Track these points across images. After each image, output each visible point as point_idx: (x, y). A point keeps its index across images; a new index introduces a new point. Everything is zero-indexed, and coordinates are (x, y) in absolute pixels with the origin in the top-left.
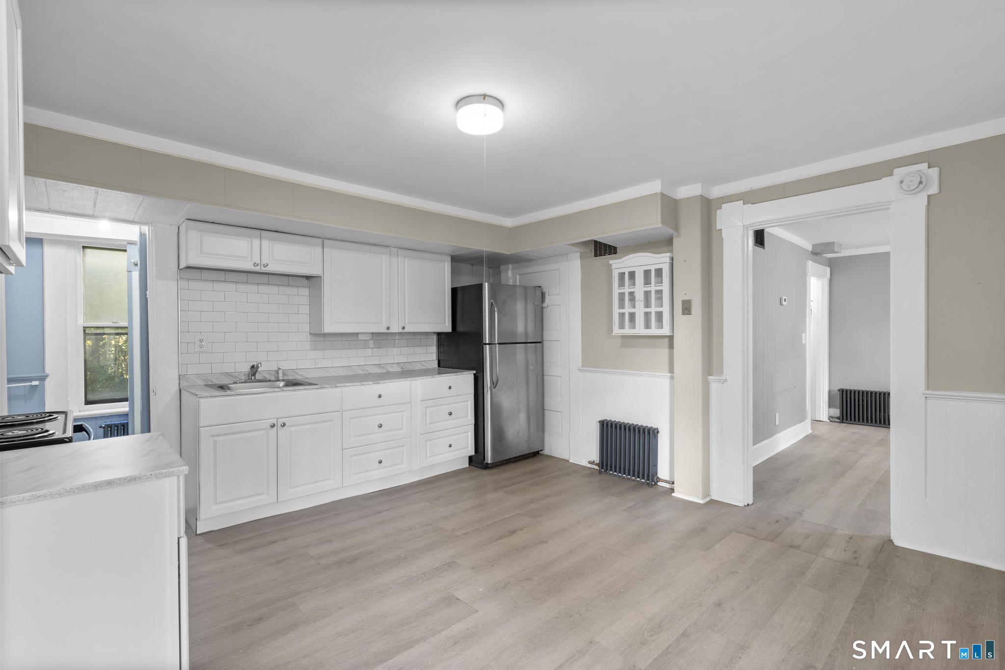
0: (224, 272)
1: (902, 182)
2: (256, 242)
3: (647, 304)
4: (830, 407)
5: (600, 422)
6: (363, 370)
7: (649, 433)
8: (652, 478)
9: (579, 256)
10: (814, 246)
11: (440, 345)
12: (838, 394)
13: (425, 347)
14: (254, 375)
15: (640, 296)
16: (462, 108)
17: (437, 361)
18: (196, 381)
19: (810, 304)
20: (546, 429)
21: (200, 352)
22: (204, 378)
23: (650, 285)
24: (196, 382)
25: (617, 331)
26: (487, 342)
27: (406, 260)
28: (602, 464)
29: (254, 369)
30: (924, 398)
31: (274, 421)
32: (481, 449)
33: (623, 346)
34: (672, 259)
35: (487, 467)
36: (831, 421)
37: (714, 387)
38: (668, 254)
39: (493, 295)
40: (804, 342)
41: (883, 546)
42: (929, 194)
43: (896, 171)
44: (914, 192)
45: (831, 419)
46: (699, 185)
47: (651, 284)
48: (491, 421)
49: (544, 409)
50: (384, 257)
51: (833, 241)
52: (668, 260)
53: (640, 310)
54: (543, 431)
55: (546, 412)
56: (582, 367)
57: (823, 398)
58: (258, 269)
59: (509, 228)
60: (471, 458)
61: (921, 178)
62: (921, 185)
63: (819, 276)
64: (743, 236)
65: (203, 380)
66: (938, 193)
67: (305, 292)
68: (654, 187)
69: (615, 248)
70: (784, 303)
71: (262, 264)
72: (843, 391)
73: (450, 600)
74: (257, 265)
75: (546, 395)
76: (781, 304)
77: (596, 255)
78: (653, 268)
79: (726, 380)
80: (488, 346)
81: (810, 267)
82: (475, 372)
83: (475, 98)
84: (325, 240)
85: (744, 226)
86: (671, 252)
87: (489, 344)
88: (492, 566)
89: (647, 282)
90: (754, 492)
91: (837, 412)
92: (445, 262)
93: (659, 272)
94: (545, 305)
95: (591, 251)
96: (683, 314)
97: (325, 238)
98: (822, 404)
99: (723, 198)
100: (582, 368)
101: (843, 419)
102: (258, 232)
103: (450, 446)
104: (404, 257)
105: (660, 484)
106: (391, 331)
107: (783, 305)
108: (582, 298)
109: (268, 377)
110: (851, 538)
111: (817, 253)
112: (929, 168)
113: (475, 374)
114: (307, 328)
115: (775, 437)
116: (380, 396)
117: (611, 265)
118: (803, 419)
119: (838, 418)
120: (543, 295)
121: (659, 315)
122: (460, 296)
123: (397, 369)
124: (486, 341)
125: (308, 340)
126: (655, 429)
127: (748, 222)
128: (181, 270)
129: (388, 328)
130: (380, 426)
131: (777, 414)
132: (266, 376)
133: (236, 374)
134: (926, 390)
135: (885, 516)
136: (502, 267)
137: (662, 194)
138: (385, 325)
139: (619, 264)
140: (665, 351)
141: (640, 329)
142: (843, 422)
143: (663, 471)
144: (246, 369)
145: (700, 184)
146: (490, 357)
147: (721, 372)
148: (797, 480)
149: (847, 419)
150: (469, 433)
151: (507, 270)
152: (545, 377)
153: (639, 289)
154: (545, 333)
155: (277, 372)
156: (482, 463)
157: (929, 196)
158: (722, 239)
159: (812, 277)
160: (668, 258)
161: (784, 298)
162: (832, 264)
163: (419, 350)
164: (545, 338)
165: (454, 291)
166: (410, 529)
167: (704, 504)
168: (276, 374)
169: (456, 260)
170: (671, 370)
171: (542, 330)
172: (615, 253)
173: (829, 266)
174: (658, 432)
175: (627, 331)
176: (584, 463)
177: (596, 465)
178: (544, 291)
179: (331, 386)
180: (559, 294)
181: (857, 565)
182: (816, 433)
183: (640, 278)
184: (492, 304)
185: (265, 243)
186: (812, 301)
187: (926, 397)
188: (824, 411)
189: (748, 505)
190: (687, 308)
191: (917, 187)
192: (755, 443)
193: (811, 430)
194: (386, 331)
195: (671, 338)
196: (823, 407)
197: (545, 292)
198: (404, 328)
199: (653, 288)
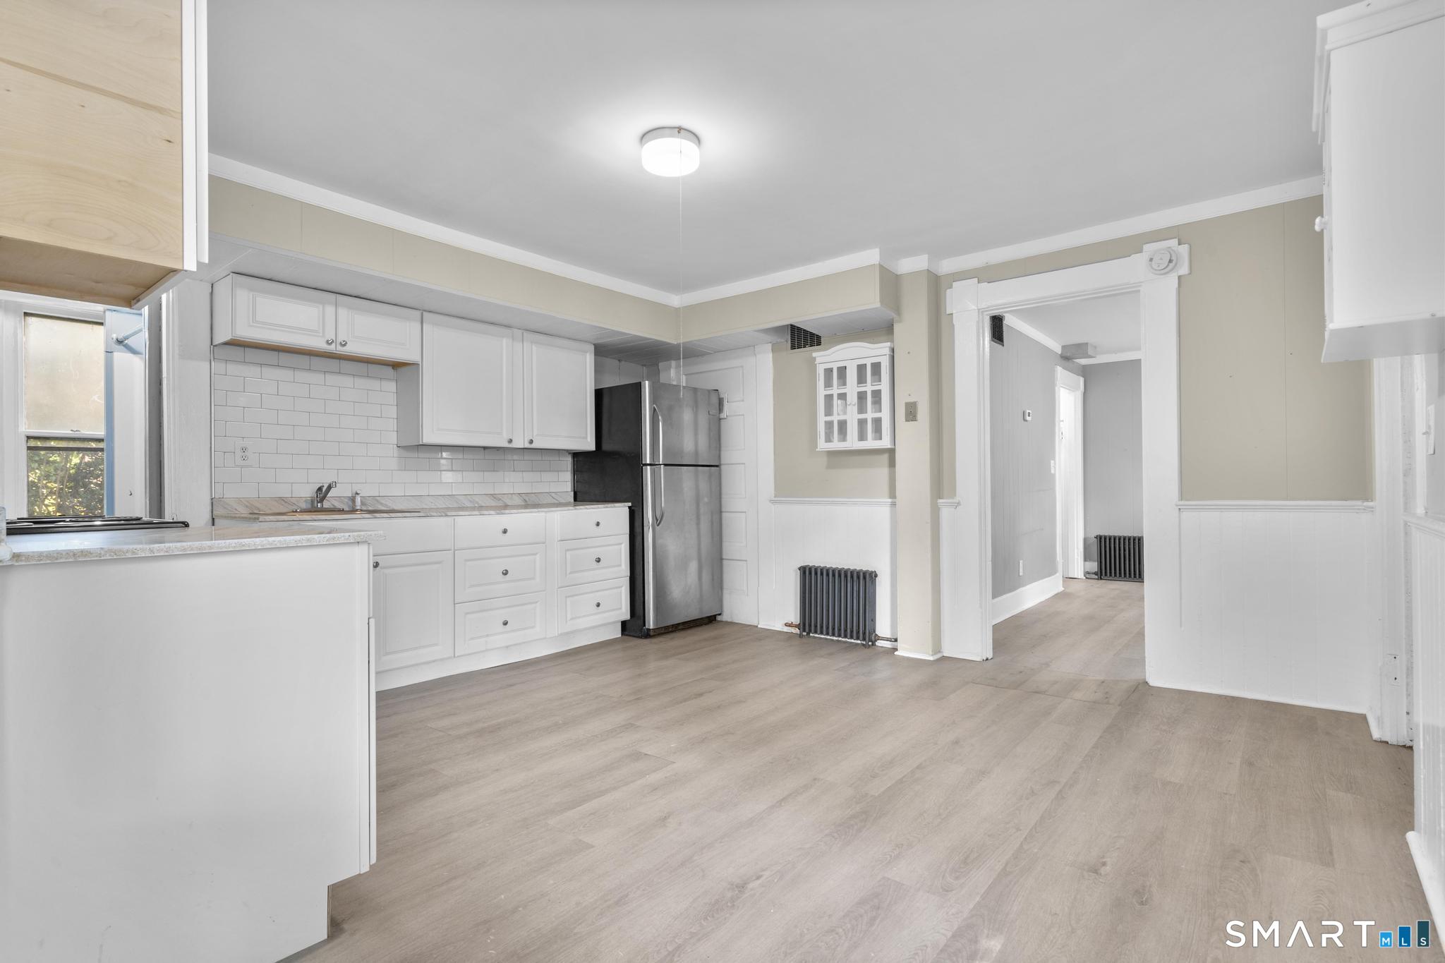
0: (276, 353)
1: (1151, 260)
2: (330, 310)
3: (862, 409)
4: (1085, 560)
5: (800, 569)
6: (471, 501)
7: (865, 578)
8: (869, 636)
9: (770, 348)
10: (1064, 347)
11: (576, 471)
12: (1095, 543)
13: (557, 473)
14: (322, 501)
15: (852, 398)
16: (649, 143)
17: (573, 493)
18: (237, 508)
19: (1059, 424)
20: (725, 586)
21: (242, 467)
22: (247, 504)
23: (865, 385)
24: (236, 510)
25: (822, 445)
26: (648, 462)
27: (533, 347)
28: (804, 625)
29: (322, 493)
30: (1178, 510)
32: (639, 611)
33: (830, 466)
34: (893, 350)
35: (647, 635)
36: (1087, 578)
37: (946, 513)
38: (888, 344)
39: (654, 400)
40: (1052, 472)
41: (1137, 687)
42: (1179, 274)
43: (1146, 247)
44: (1165, 271)
45: (1088, 576)
46: (925, 257)
47: (866, 383)
48: (653, 571)
49: (722, 559)
50: (504, 340)
51: (1086, 342)
52: (887, 351)
53: (852, 417)
54: (721, 588)
55: (725, 562)
56: (775, 497)
57: (1077, 548)
58: (332, 348)
59: (677, 309)
60: (624, 624)
61: (1171, 257)
62: (1171, 264)
63: (1072, 388)
64: (978, 322)
65: (247, 506)
66: (1190, 274)
67: (391, 386)
68: (871, 256)
69: (819, 338)
70: (1028, 418)
71: (338, 343)
72: (1101, 537)
73: (637, 756)
74: (331, 343)
75: (724, 539)
76: (1025, 420)
77: (793, 347)
78: (868, 362)
79: (959, 504)
80: (649, 467)
81: (1059, 371)
82: (630, 504)
83: (667, 131)
84: (424, 313)
85: (979, 310)
86: (892, 341)
87: (650, 465)
88: (682, 725)
89: (861, 379)
90: (993, 649)
91: (1094, 566)
92: (587, 352)
93: (876, 367)
94: (722, 416)
95: (787, 341)
96: (907, 420)
97: (425, 311)
98: (1076, 557)
99: (953, 274)
100: (776, 499)
101: (1101, 575)
102: (333, 296)
103: (598, 605)
104: (532, 342)
105: (879, 643)
106: (514, 445)
107: (1027, 421)
108: (774, 405)
109: (339, 505)
110: (1103, 682)
111: (1068, 356)
112: (1179, 244)
113: (629, 507)
114: (393, 438)
115: (1018, 591)
116: (505, 531)
117: (815, 358)
118: (1051, 571)
119: (1096, 573)
120: (721, 402)
121: (877, 422)
122: (606, 400)
123: (518, 501)
124: (646, 461)
125: (396, 455)
126: (872, 572)
127: (983, 305)
128: (216, 346)
129: (510, 441)
130: (505, 573)
131: (1021, 562)
132: (335, 504)
133: (294, 500)
134: (1179, 500)
135: (1142, 662)
136: (661, 365)
137: (881, 266)
138: (506, 436)
139: (825, 357)
140: (884, 472)
141: (852, 442)
142: (1101, 579)
143: (883, 627)
144: (308, 492)
145: (927, 255)
146: (651, 482)
147: (953, 493)
148: (1045, 636)
149: (1106, 575)
150: (623, 588)
151: (670, 367)
152: (724, 515)
153: (852, 388)
154: (723, 454)
155: (353, 500)
156: (641, 630)
157: (1179, 277)
158: (953, 325)
159: (1061, 388)
160: (888, 349)
161: (1028, 411)
162: (1087, 373)
163: (547, 476)
164: (723, 462)
165: (599, 394)
166: (562, 698)
167: (934, 661)
168: (350, 503)
169: (602, 351)
170: (892, 494)
171: (720, 450)
172: (819, 344)
173: (1083, 377)
174: (876, 576)
175: (836, 445)
176: (779, 626)
177: (797, 626)
178: (721, 396)
179: (440, 514)
180: (743, 401)
181: (1108, 703)
182: (1069, 590)
183: (852, 375)
184: (655, 409)
185: (343, 312)
186: (1063, 421)
187: (1180, 509)
188: (1078, 565)
189: (987, 659)
190: (911, 414)
191: (1167, 267)
192: (994, 596)
193: (1063, 587)
194: (506, 445)
195: (891, 452)
196: (1077, 559)
197: (723, 398)
198: (531, 442)
199: (869, 388)
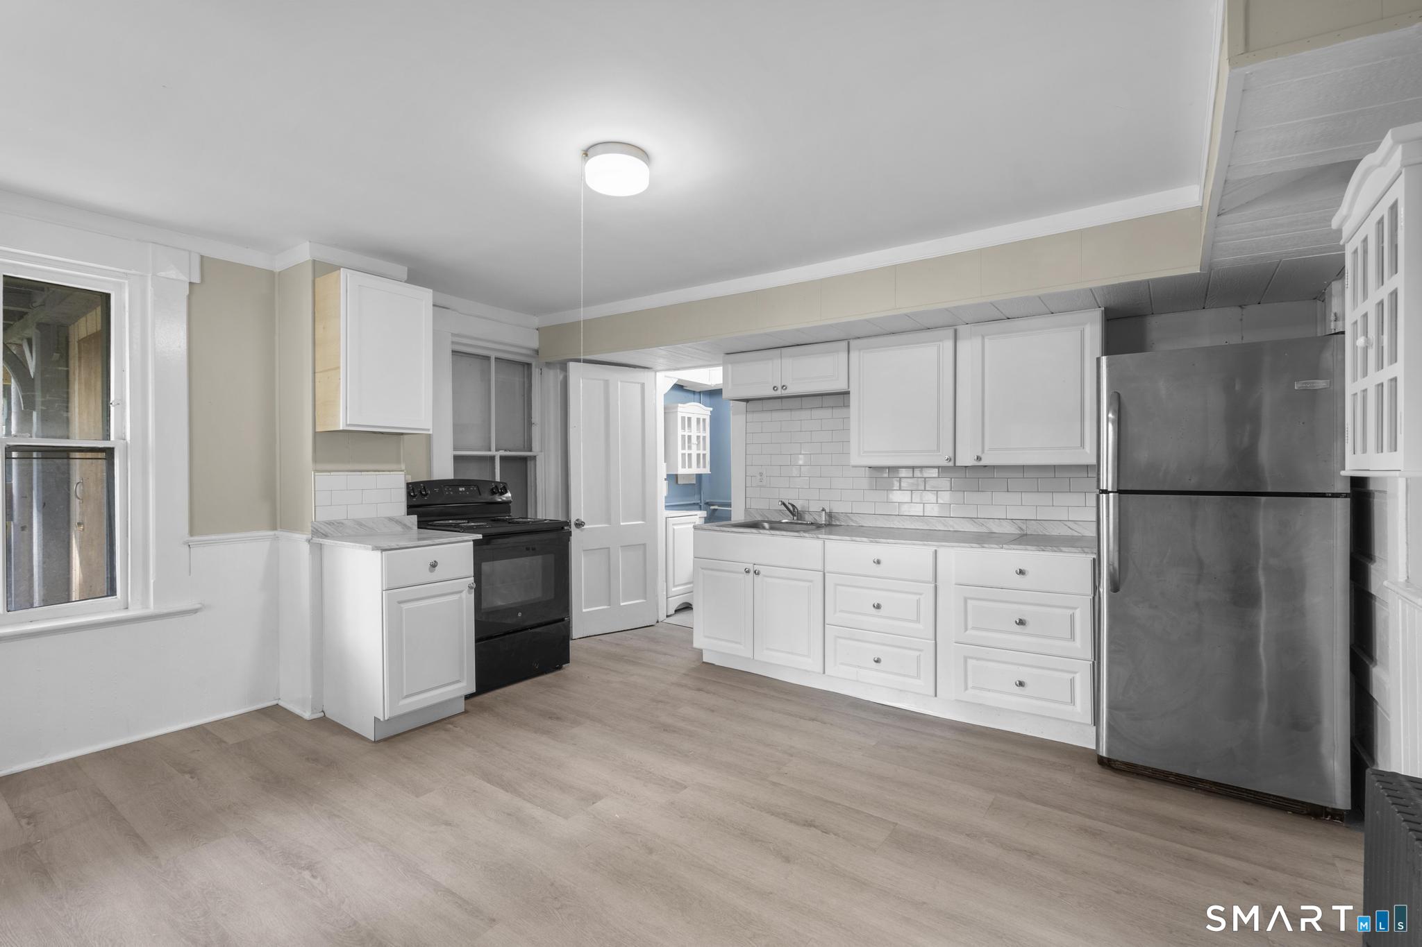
2: (777, 363)
21: (760, 486)
31: (750, 566)
58: (779, 393)
59: (1198, 208)
65: (761, 515)
71: (781, 387)
74: (777, 389)
78: (1386, 210)
84: (849, 342)
97: (852, 339)
102: (778, 351)
103: (1021, 684)
104: (983, 336)
106: (956, 463)
113: (1094, 556)
116: (878, 562)
125: (867, 476)
129: (949, 460)
130: (878, 607)
141: (1370, 454)
179: (813, 536)
185: (786, 362)
198: (979, 458)
199: (1386, 288)
